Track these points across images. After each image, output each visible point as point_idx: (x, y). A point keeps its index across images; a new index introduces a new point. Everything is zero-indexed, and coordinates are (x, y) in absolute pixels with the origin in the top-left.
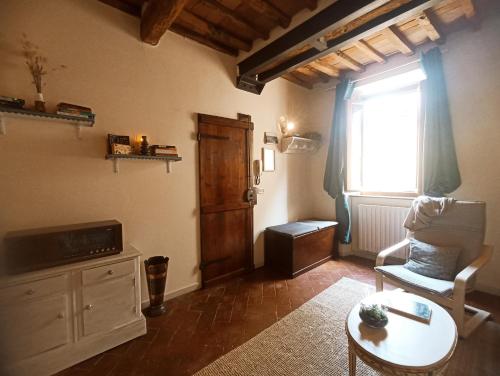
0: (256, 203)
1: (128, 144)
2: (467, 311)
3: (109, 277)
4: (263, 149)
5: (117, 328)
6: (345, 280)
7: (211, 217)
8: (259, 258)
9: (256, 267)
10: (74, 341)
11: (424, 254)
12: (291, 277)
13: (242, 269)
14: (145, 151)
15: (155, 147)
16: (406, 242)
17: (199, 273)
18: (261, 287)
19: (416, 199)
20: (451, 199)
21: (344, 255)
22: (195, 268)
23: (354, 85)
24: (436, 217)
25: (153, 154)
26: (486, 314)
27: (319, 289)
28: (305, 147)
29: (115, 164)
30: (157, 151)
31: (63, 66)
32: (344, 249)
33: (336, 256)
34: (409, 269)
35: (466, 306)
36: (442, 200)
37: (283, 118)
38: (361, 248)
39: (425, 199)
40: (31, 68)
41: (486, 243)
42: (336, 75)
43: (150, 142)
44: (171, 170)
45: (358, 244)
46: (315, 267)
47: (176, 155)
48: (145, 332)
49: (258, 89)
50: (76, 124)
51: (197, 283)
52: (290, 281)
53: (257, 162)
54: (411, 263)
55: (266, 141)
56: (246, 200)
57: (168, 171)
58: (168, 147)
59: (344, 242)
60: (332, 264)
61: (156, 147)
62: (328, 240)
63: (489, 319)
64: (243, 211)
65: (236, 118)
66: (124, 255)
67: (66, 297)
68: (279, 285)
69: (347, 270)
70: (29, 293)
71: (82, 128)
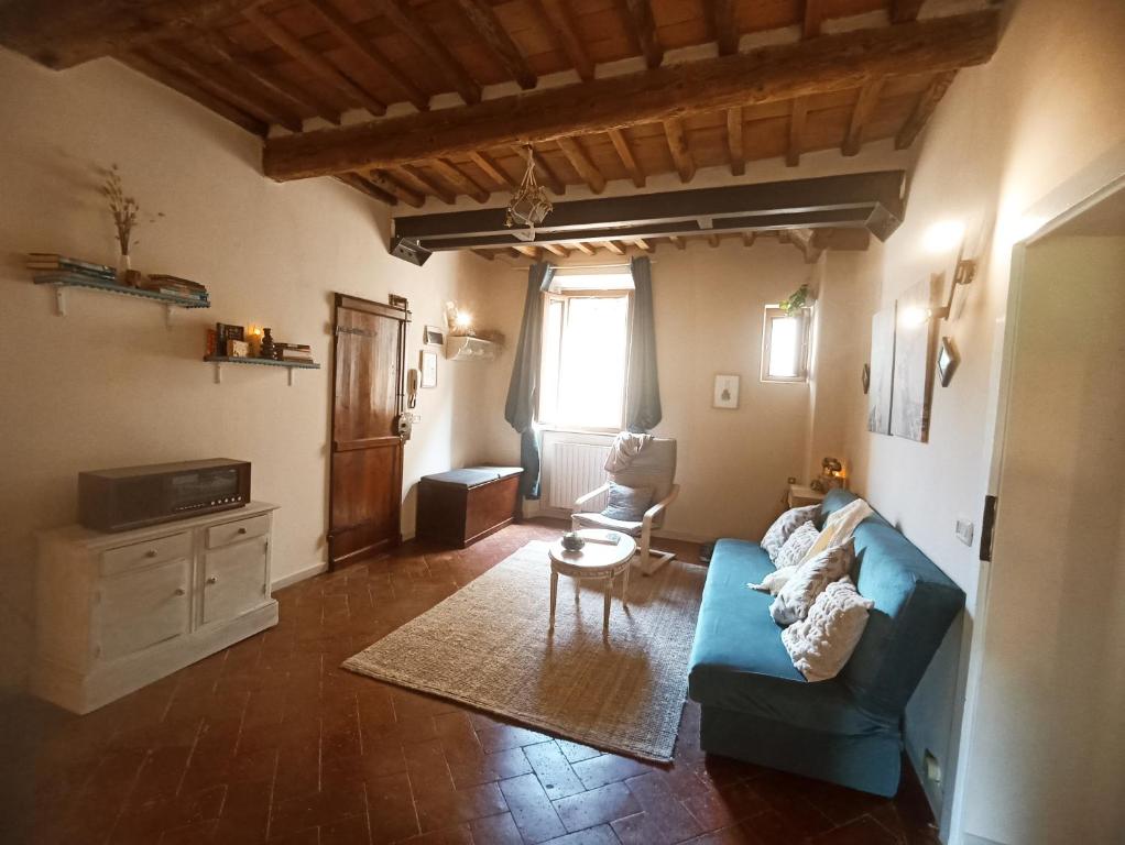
0: (408, 438)
1: (242, 339)
2: (652, 555)
3: (242, 536)
4: (421, 353)
5: (243, 613)
6: (533, 543)
7: (347, 457)
8: (408, 527)
9: (404, 539)
10: (191, 631)
11: (621, 497)
12: (462, 546)
13: (386, 541)
14: (269, 351)
15: (282, 347)
16: (606, 486)
17: (325, 545)
18: (422, 559)
19: (618, 435)
20: (649, 436)
21: (529, 516)
22: (320, 540)
23: (554, 273)
24: (635, 457)
25: (280, 357)
26: (671, 555)
27: (501, 556)
28: (481, 352)
29: (217, 368)
30: (286, 353)
31: (160, 214)
32: (530, 507)
33: (519, 519)
34: (606, 515)
35: (651, 551)
36: (641, 437)
37: (450, 305)
38: (553, 504)
39: (626, 435)
40: (117, 215)
41: (676, 481)
42: (532, 254)
43: (276, 338)
44: (293, 381)
45: (548, 500)
46: (491, 533)
47: (310, 361)
48: (275, 621)
49: (421, 259)
50: (167, 305)
51: (323, 563)
52: (461, 552)
53: (412, 373)
54: (610, 509)
55: (426, 341)
56: (395, 431)
57: (290, 384)
58: (300, 347)
59: (530, 497)
60: (515, 529)
61: (285, 346)
62: (509, 494)
63: (673, 559)
64: (391, 449)
65: (387, 302)
66: (249, 509)
67: (186, 564)
68: (447, 557)
69: (535, 532)
70: (151, 555)
71: (175, 311)
